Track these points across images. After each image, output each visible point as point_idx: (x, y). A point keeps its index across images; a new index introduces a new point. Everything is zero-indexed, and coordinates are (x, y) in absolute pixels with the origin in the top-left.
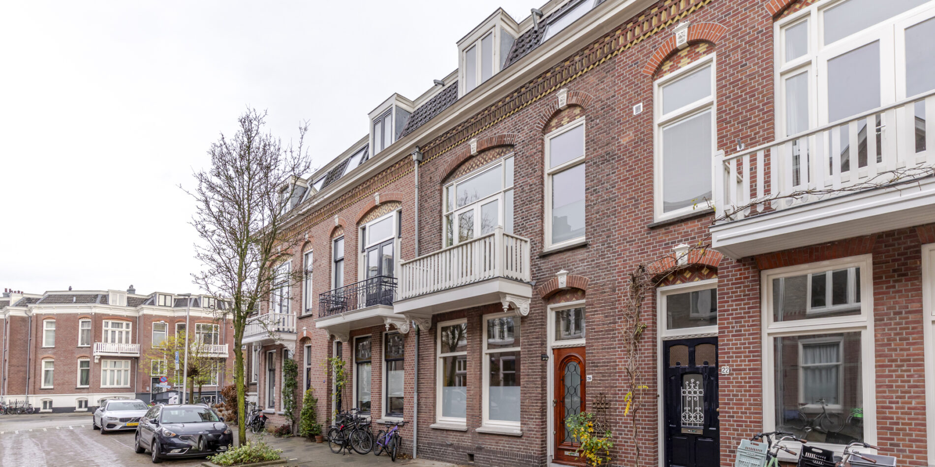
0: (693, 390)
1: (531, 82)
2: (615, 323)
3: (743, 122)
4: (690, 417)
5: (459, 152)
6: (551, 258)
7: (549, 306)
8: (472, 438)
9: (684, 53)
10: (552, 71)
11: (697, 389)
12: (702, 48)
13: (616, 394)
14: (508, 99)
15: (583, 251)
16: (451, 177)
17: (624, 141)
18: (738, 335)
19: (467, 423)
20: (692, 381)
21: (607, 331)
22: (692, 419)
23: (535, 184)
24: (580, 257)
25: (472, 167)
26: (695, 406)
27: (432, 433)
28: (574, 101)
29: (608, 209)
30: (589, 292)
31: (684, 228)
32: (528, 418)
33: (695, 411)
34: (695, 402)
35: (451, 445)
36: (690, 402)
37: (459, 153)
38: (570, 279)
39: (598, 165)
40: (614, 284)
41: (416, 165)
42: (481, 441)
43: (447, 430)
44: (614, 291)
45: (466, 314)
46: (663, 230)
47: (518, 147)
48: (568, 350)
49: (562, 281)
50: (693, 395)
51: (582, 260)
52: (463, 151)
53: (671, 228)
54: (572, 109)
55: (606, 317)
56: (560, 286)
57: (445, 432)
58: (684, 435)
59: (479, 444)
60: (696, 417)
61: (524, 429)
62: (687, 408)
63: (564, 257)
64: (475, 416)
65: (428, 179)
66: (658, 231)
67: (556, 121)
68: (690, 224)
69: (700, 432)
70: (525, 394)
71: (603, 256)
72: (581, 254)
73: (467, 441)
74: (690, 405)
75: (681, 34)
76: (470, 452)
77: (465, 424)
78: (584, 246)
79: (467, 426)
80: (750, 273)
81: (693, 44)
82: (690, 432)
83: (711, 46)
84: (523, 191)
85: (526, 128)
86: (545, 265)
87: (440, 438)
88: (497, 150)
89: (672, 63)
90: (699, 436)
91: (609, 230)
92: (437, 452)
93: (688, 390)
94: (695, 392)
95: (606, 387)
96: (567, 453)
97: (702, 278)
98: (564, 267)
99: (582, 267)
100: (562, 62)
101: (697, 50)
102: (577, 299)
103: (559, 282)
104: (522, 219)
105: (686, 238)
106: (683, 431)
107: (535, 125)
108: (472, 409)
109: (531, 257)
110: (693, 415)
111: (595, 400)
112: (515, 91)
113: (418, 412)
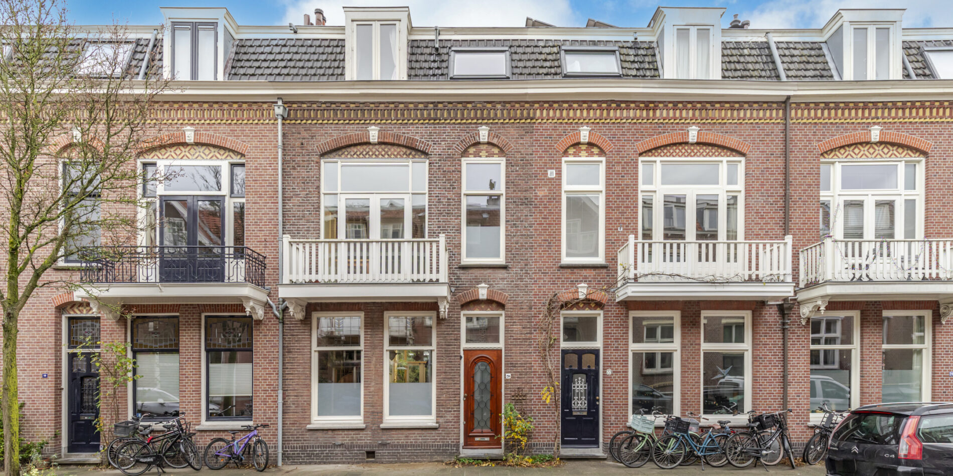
0: (580, 385)
1: (450, 103)
2: (532, 333)
3: (623, 213)
4: (578, 403)
5: (352, 132)
6: (471, 271)
7: (463, 312)
8: (373, 435)
9: (584, 147)
10: (473, 104)
11: (583, 385)
12: (595, 150)
13: (531, 388)
14: (421, 106)
15: (504, 271)
16: (334, 154)
17: (540, 194)
18: (617, 349)
19: (364, 420)
20: (580, 378)
21: (524, 339)
22: (579, 405)
23: (454, 199)
24: (501, 276)
25: (367, 153)
26: (581, 396)
27: (308, 435)
28: (495, 141)
29: (526, 243)
30: (508, 306)
31: (584, 272)
32: (445, 411)
33: (581, 399)
34: (581, 393)
35: (341, 445)
36: (578, 393)
37: (350, 133)
38: (490, 292)
39: (518, 205)
40: (530, 303)
41: (280, 121)
42: (385, 437)
43: (333, 430)
44: (531, 308)
45: (362, 307)
46: (569, 271)
47: (435, 158)
48: (479, 352)
49: (483, 293)
50: (580, 388)
51: (503, 279)
52: (357, 132)
53: (575, 271)
54: (490, 147)
55: (524, 328)
56: (481, 297)
57: (330, 433)
58: (575, 416)
59: (382, 440)
60: (581, 404)
61: (440, 421)
62: (576, 398)
63: (485, 272)
64: (374, 413)
65: (298, 143)
66: (566, 271)
67: (474, 150)
68: (588, 271)
69: (585, 414)
70: (442, 389)
71: (521, 279)
72: (501, 274)
73: (366, 439)
74: (578, 396)
75: (584, 134)
76: (369, 449)
77: (363, 422)
78: (504, 267)
79: (364, 423)
80: (623, 311)
81: (590, 144)
82: (578, 414)
83: (602, 152)
84: (439, 202)
85: (443, 143)
86: (465, 276)
87: (321, 438)
88: (404, 150)
89: (574, 150)
90: (584, 416)
91: (527, 260)
92: (317, 455)
93: (576, 385)
94: (581, 387)
95: (523, 383)
96: (477, 439)
97: (591, 309)
98: (485, 282)
99: (502, 285)
100: (485, 102)
101: (592, 150)
102: (492, 310)
103: (480, 293)
104: (439, 227)
105: (585, 279)
106: (574, 414)
107: (454, 145)
108: (373, 406)
109: (449, 265)
110: (580, 402)
111: (513, 393)
112: (432, 103)
113: (284, 413)
